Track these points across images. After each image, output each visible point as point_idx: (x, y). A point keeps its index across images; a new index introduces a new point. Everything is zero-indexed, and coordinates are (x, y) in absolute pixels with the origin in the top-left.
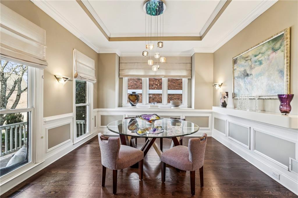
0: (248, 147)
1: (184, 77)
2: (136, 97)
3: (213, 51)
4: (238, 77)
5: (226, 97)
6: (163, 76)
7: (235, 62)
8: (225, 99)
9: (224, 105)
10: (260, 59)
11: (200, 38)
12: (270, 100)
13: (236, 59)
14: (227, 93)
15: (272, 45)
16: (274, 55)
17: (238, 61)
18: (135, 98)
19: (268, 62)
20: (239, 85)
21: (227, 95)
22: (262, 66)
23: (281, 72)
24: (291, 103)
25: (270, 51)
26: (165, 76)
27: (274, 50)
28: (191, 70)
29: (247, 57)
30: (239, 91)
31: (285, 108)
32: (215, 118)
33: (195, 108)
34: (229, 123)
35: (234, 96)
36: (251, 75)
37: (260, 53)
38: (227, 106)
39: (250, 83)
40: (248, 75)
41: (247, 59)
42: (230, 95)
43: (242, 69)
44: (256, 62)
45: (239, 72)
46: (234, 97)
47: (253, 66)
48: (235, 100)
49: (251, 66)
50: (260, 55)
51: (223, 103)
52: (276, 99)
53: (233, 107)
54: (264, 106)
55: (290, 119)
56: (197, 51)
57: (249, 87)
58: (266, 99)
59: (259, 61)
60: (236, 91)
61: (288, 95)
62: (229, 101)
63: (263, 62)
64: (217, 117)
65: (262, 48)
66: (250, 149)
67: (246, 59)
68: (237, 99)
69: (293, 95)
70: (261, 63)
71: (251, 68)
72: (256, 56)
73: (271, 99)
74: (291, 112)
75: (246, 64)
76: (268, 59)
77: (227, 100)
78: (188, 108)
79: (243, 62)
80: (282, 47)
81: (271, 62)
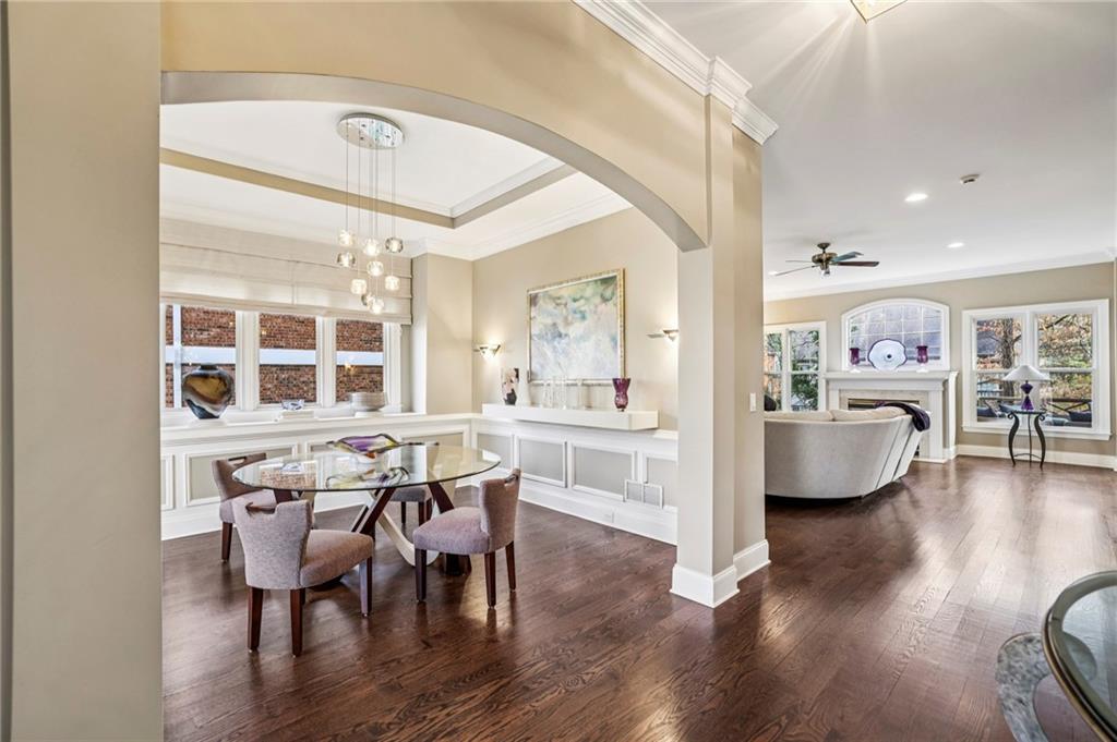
0: (563, 484)
1: (390, 317)
2: (225, 385)
3: (471, 256)
4: (541, 337)
5: (513, 379)
6: (324, 312)
7: (533, 300)
8: (514, 386)
9: (511, 399)
10: (583, 309)
11: (452, 222)
12: (599, 388)
13: (536, 296)
14: (517, 370)
15: (601, 288)
16: (603, 307)
17: (541, 302)
18: (222, 388)
19: (596, 317)
20: (544, 355)
21: (517, 376)
22: (586, 322)
23: (614, 339)
24: (628, 393)
25: (598, 300)
26: (329, 312)
27: (605, 300)
28: (411, 299)
29: (559, 298)
30: (542, 366)
31: (622, 401)
32: (479, 435)
33: (430, 412)
34: (520, 441)
35: (531, 377)
36: (566, 335)
37: (582, 297)
38: (517, 401)
39: (565, 353)
40: (560, 335)
41: (559, 301)
42: (522, 375)
43: (549, 321)
44: (575, 312)
45: (541, 326)
46: (531, 380)
47: (570, 318)
48: (532, 388)
49: (566, 318)
50: (582, 301)
51: (509, 395)
52: (608, 385)
53: (529, 402)
54: (589, 397)
55: (630, 416)
56: (432, 248)
57: (562, 359)
58: (593, 385)
59: (581, 312)
60: (536, 367)
61: (624, 380)
62: (522, 389)
63: (587, 315)
64: (484, 430)
65: (585, 290)
66: (566, 486)
67: (556, 300)
68: (538, 385)
69: (629, 380)
70: (584, 318)
71: (567, 323)
72: (575, 300)
73: (600, 385)
74: (628, 407)
75: (556, 311)
76: (595, 312)
77: (517, 386)
78: (403, 411)
79: (550, 306)
80: (614, 298)
81: (599, 319)
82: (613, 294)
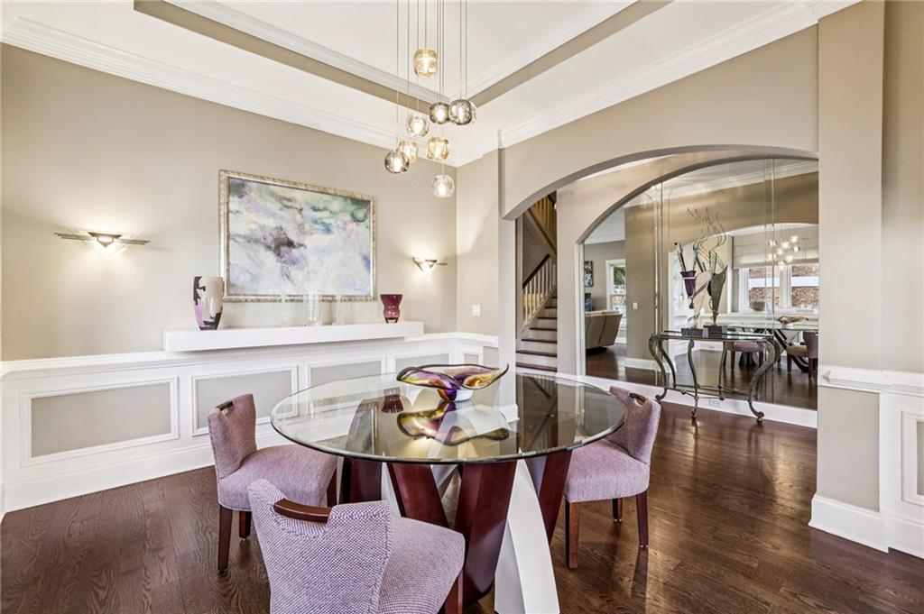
7: (236, 189)
10: (327, 221)
13: (241, 184)
15: (352, 208)
16: (353, 226)
17: (253, 195)
22: (331, 237)
23: (366, 258)
25: (348, 218)
27: (356, 220)
29: (289, 201)
30: (255, 277)
35: (231, 291)
36: (300, 246)
37: (325, 209)
40: (290, 244)
41: (288, 203)
43: (271, 222)
44: (316, 222)
46: (229, 295)
47: (307, 227)
48: (229, 305)
49: (301, 226)
50: (326, 213)
54: (330, 313)
59: (323, 224)
60: (239, 278)
63: (333, 229)
65: (329, 202)
67: (285, 202)
69: (402, 296)
70: (328, 230)
71: (300, 230)
72: (315, 209)
75: (283, 214)
76: (344, 229)
79: (273, 205)
80: (367, 221)
81: (349, 236)
82: (366, 217)
